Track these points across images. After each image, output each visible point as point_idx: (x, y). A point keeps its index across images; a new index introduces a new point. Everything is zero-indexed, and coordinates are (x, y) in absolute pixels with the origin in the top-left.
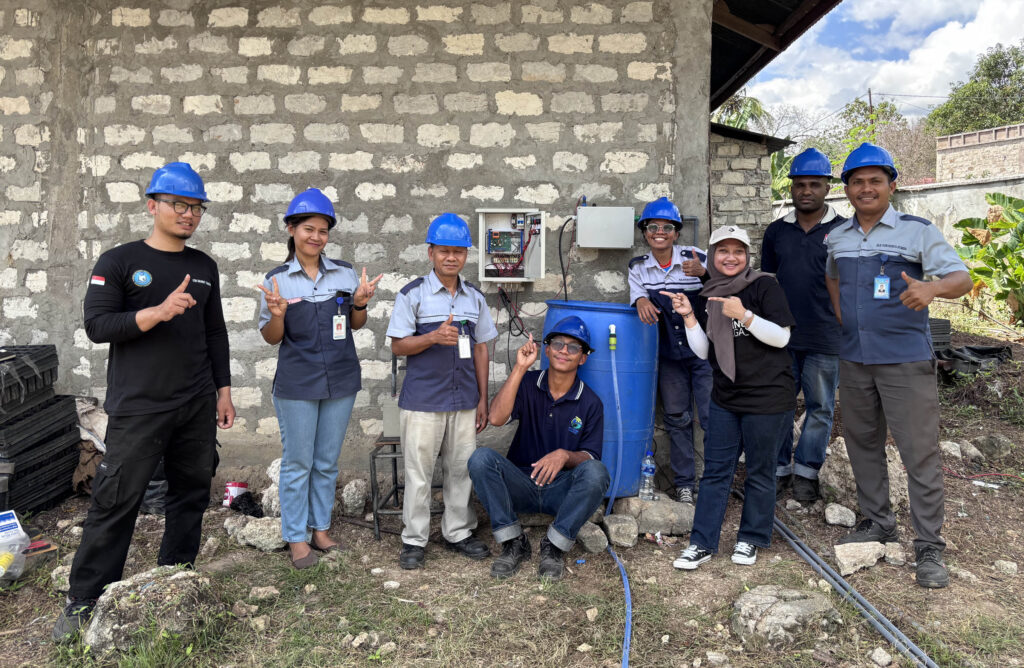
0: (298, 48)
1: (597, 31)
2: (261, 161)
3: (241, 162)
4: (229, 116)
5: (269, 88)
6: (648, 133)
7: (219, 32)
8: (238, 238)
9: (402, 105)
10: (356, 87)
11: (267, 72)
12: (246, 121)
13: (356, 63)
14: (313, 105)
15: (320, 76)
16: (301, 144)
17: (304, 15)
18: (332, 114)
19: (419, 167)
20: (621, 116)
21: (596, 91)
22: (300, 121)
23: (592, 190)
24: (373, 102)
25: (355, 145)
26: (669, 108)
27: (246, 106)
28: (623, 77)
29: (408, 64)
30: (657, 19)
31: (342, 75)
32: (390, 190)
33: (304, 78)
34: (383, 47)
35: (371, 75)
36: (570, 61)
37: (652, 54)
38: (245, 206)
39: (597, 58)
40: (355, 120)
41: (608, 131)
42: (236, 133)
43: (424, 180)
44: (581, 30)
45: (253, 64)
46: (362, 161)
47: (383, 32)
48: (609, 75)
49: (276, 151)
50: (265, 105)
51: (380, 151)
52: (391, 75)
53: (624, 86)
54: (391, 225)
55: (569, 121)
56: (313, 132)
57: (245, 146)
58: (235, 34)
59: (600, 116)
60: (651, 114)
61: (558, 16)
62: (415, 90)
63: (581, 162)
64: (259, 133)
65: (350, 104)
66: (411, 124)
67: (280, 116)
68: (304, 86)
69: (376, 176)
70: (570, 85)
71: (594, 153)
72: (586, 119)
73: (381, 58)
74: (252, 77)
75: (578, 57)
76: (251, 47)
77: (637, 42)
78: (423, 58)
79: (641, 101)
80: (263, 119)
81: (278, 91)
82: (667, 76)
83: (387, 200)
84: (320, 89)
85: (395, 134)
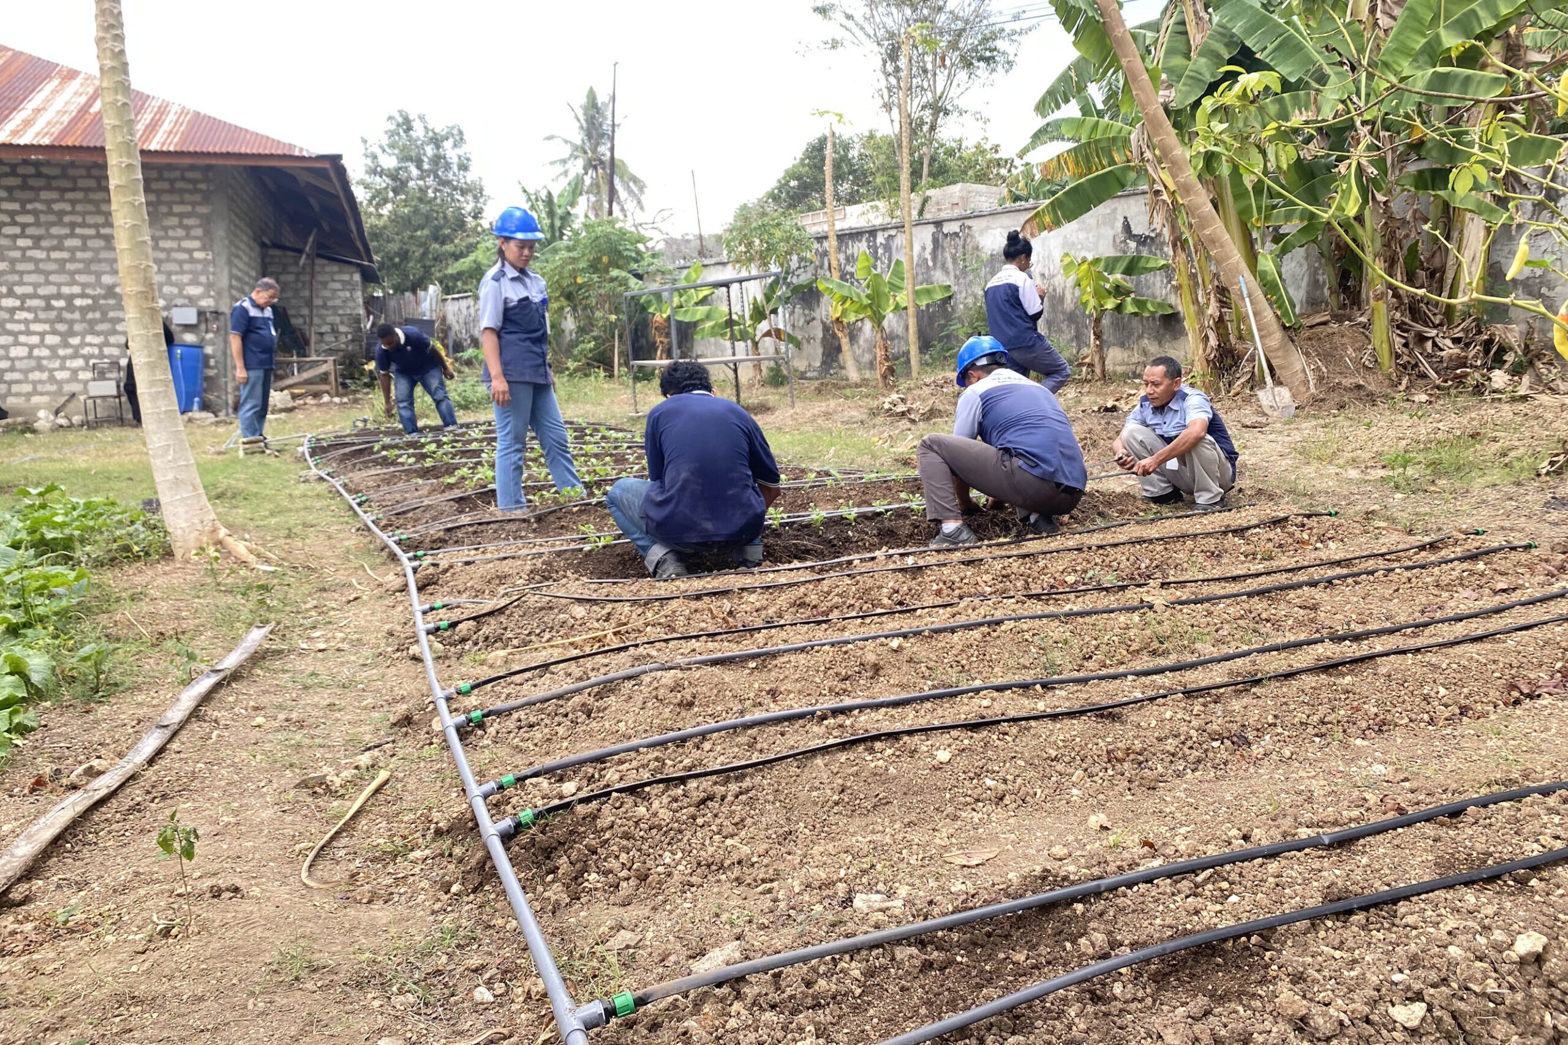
0: (44, 243)
1: (179, 239)
2: (29, 290)
3: (18, 290)
4: (13, 271)
5: (31, 259)
6: (203, 279)
7: (7, 236)
8: (19, 322)
9: (94, 267)
10: (73, 260)
11: (29, 253)
12: (21, 273)
13: (73, 250)
14: (52, 266)
15: (55, 255)
16: (48, 283)
17: (47, 230)
18: (62, 270)
19: (103, 292)
20: (191, 272)
21: (180, 263)
22: (47, 273)
23: (179, 301)
24: (81, 266)
25: (74, 283)
26: (211, 269)
27: (20, 267)
28: (191, 257)
29: (96, 251)
30: (205, 236)
31: (65, 255)
32: (90, 301)
33: (48, 255)
34: (84, 244)
35: (79, 255)
36: (168, 251)
37: (203, 248)
38: (22, 308)
39: (180, 250)
40: (72, 273)
41: (186, 278)
42: (16, 278)
43: (105, 297)
44: (173, 239)
45: (24, 250)
46: (76, 290)
47: (84, 238)
48: (186, 256)
49: (36, 285)
50: (30, 266)
51: (84, 286)
52: (88, 255)
53: (192, 261)
54: (90, 316)
55: (169, 274)
56: (52, 278)
57: (21, 283)
58: (15, 237)
59: (182, 272)
60: (204, 272)
61: (162, 233)
62: (100, 261)
63: (175, 291)
64: (27, 278)
65: (69, 266)
66: (98, 275)
67: (38, 271)
68: (48, 259)
69: (83, 296)
70: (168, 260)
71: (181, 286)
72: (176, 273)
73: (84, 248)
74: (24, 255)
75: (172, 250)
76: (21, 242)
77: (197, 244)
78: (104, 249)
79: (199, 267)
80: (29, 272)
81: (36, 261)
82: (210, 257)
83: (88, 306)
84: (56, 260)
85: (92, 279)
